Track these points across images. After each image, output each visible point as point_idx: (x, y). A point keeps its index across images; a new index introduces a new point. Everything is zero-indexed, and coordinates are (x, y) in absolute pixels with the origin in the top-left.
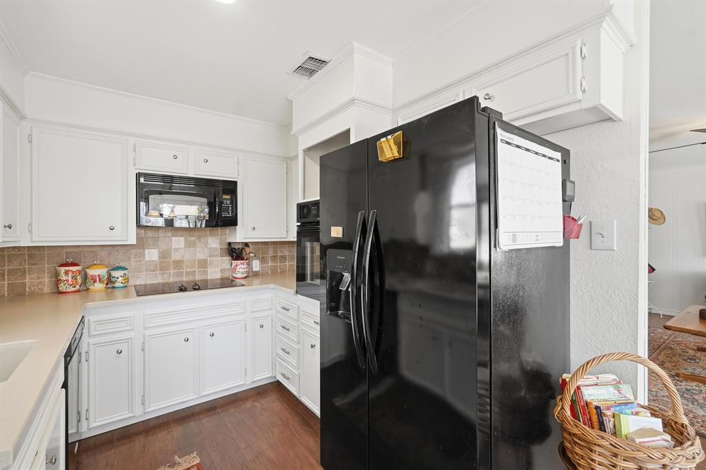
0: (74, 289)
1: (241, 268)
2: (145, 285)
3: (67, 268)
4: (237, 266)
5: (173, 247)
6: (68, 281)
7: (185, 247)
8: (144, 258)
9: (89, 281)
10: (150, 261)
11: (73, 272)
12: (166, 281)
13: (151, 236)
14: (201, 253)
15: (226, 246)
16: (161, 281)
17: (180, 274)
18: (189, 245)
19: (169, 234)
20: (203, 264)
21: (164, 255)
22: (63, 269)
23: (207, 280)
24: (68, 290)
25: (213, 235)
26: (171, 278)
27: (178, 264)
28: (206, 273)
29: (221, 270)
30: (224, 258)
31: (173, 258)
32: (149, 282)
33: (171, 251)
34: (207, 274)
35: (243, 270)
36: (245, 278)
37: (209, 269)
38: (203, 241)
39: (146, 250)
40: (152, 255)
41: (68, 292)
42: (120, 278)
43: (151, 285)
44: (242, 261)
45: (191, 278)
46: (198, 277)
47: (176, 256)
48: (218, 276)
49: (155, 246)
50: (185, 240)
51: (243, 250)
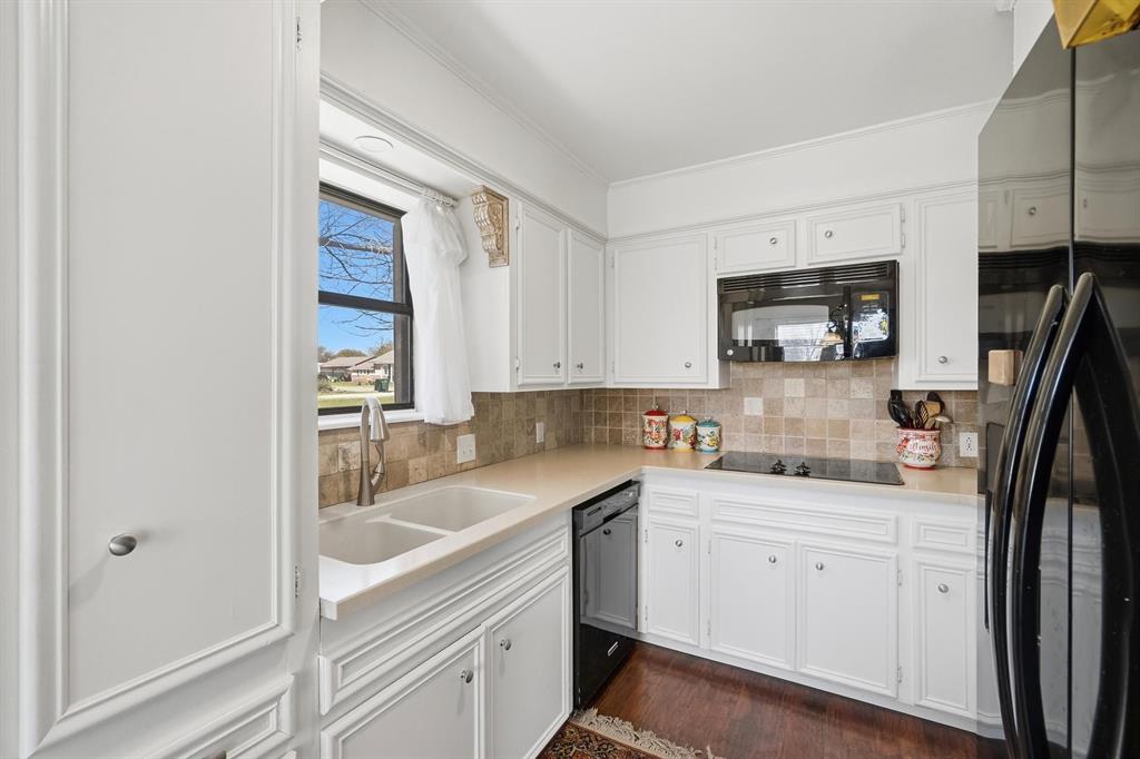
0: (656, 445)
1: (918, 446)
2: (745, 454)
3: (651, 417)
4: (907, 440)
5: (787, 395)
6: (650, 433)
7: (807, 396)
8: (742, 411)
9: (673, 438)
10: (749, 417)
11: (656, 423)
12: (774, 451)
13: (752, 376)
14: (836, 409)
15: (888, 397)
16: (767, 451)
17: (796, 443)
18: (812, 394)
19: (780, 373)
20: (842, 429)
21: (772, 407)
22: (647, 418)
23: (849, 461)
24: (652, 445)
25: (860, 376)
26: (782, 448)
27: (794, 424)
28: (847, 446)
29: (878, 445)
30: (886, 422)
31: (786, 415)
32: (749, 450)
33: (782, 403)
34: (849, 450)
35: (922, 452)
36: (932, 468)
37: (852, 441)
38: (839, 386)
39: (746, 399)
40: (753, 406)
41: (652, 448)
42: (707, 438)
43: (753, 454)
44: (918, 432)
45: (817, 453)
46: (831, 453)
47: (790, 411)
48: (872, 456)
49: (757, 391)
50: (806, 383)
51: (923, 409)
